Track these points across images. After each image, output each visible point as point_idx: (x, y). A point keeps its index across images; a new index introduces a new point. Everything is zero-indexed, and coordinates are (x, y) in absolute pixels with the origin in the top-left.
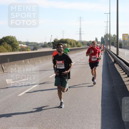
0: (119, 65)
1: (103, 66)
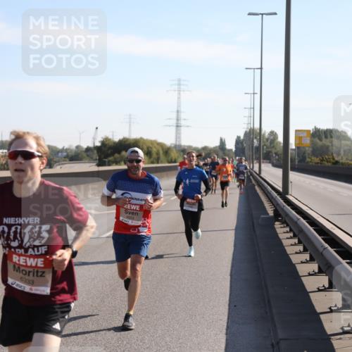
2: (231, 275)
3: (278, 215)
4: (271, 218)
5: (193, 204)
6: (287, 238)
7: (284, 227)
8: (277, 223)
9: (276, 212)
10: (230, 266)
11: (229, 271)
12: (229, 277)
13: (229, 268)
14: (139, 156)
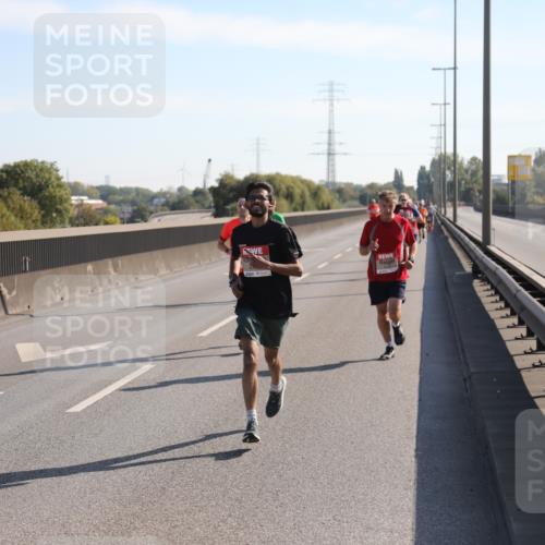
0: (493, 287)
1: (425, 289)
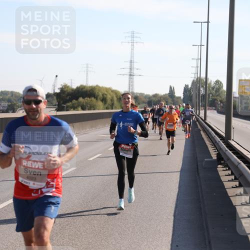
2: (175, 216)
3: (221, 159)
4: (214, 161)
5: (128, 150)
6: (229, 181)
7: (226, 170)
8: (219, 166)
9: (219, 155)
10: (174, 206)
11: (173, 212)
12: (173, 217)
13: (173, 209)
14: (38, 96)
